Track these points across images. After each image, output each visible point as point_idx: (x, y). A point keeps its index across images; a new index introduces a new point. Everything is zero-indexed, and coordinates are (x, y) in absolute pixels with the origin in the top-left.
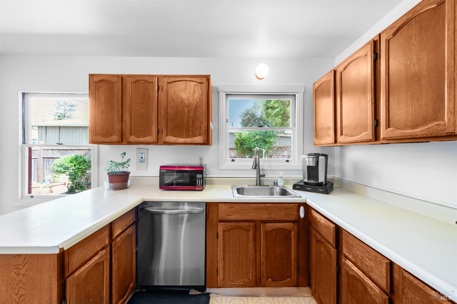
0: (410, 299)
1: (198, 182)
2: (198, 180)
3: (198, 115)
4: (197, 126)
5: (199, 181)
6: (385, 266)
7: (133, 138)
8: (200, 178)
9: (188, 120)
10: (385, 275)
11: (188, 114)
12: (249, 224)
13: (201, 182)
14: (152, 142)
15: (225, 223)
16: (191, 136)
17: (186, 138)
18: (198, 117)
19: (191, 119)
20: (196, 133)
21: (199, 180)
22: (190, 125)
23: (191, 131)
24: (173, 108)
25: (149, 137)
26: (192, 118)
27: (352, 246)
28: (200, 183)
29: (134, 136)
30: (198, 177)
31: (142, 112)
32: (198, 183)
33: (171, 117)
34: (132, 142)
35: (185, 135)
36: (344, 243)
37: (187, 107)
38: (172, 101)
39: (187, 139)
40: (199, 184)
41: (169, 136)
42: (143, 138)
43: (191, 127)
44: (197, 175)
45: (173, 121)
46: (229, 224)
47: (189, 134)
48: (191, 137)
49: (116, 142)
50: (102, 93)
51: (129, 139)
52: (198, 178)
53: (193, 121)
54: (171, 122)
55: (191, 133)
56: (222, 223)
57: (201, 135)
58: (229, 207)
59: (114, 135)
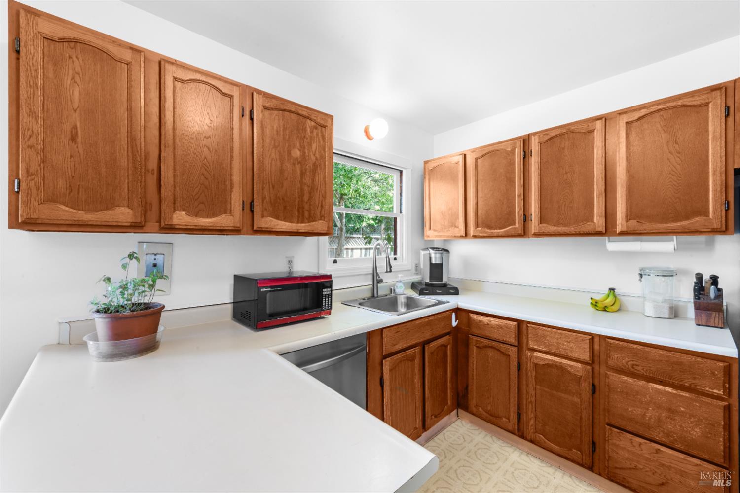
0: (616, 359)
1: (325, 303)
2: (325, 299)
3: (318, 182)
4: (317, 203)
5: (327, 301)
6: (588, 341)
7: (181, 218)
8: (328, 294)
9: (302, 190)
10: (588, 350)
11: (302, 178)
12: (415, 350)
13: (330, 301)
14: (231, 228)
15: (391, 358)
16: (307, 219)
17: (298, 223)
18: (318, 185)
19: (306, 188)
20: (314, 213)
21: (327, 299)
22: (306, 198)
23: (307, 210)
24: (273, 161)
25: (224, 216)
26: (309, 187)
27: (544, 336)
28: (328, 304)
29: (184, 213)
30: (325, 293)
31: (205, 158)
32: (325, 305)
33: (271, 179)
34: (177, 227)
35: (296, 217)
36: (531, 337)
37: (299, 165)
38: (272, 147)
39: (300, 225)
40: (327, 306)
41: (267, 217)
42: (207, 217)
43: (307, 203)
44: (324, 290)
45: (273, 187)
46: (396, 357)
47: (303, 216)
48: (306, 221)
49: (129, 224)
50: (73, 78)
51: (171, 218)
52: (325, 295)
53: (310, 193)
54: (271, 190)
55: (306, 214)
56: (387, 359)
57: (323, 218)
58: (395, 331)
59: (119, 206)
